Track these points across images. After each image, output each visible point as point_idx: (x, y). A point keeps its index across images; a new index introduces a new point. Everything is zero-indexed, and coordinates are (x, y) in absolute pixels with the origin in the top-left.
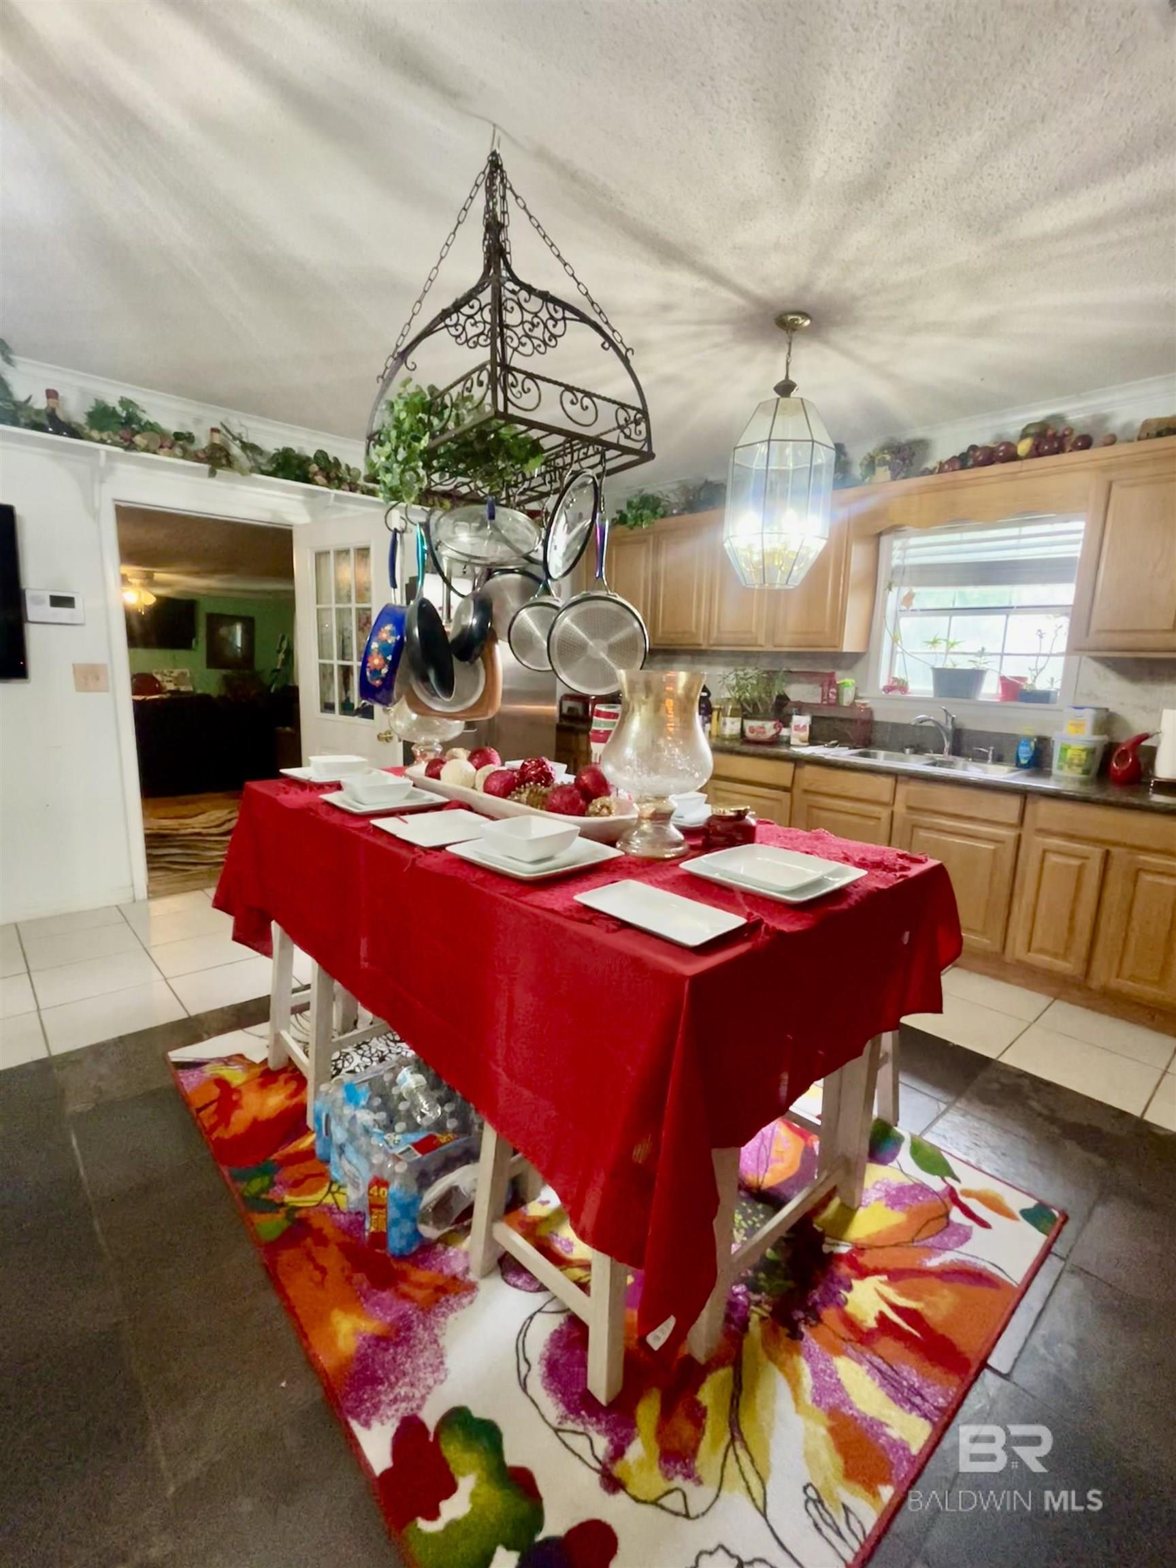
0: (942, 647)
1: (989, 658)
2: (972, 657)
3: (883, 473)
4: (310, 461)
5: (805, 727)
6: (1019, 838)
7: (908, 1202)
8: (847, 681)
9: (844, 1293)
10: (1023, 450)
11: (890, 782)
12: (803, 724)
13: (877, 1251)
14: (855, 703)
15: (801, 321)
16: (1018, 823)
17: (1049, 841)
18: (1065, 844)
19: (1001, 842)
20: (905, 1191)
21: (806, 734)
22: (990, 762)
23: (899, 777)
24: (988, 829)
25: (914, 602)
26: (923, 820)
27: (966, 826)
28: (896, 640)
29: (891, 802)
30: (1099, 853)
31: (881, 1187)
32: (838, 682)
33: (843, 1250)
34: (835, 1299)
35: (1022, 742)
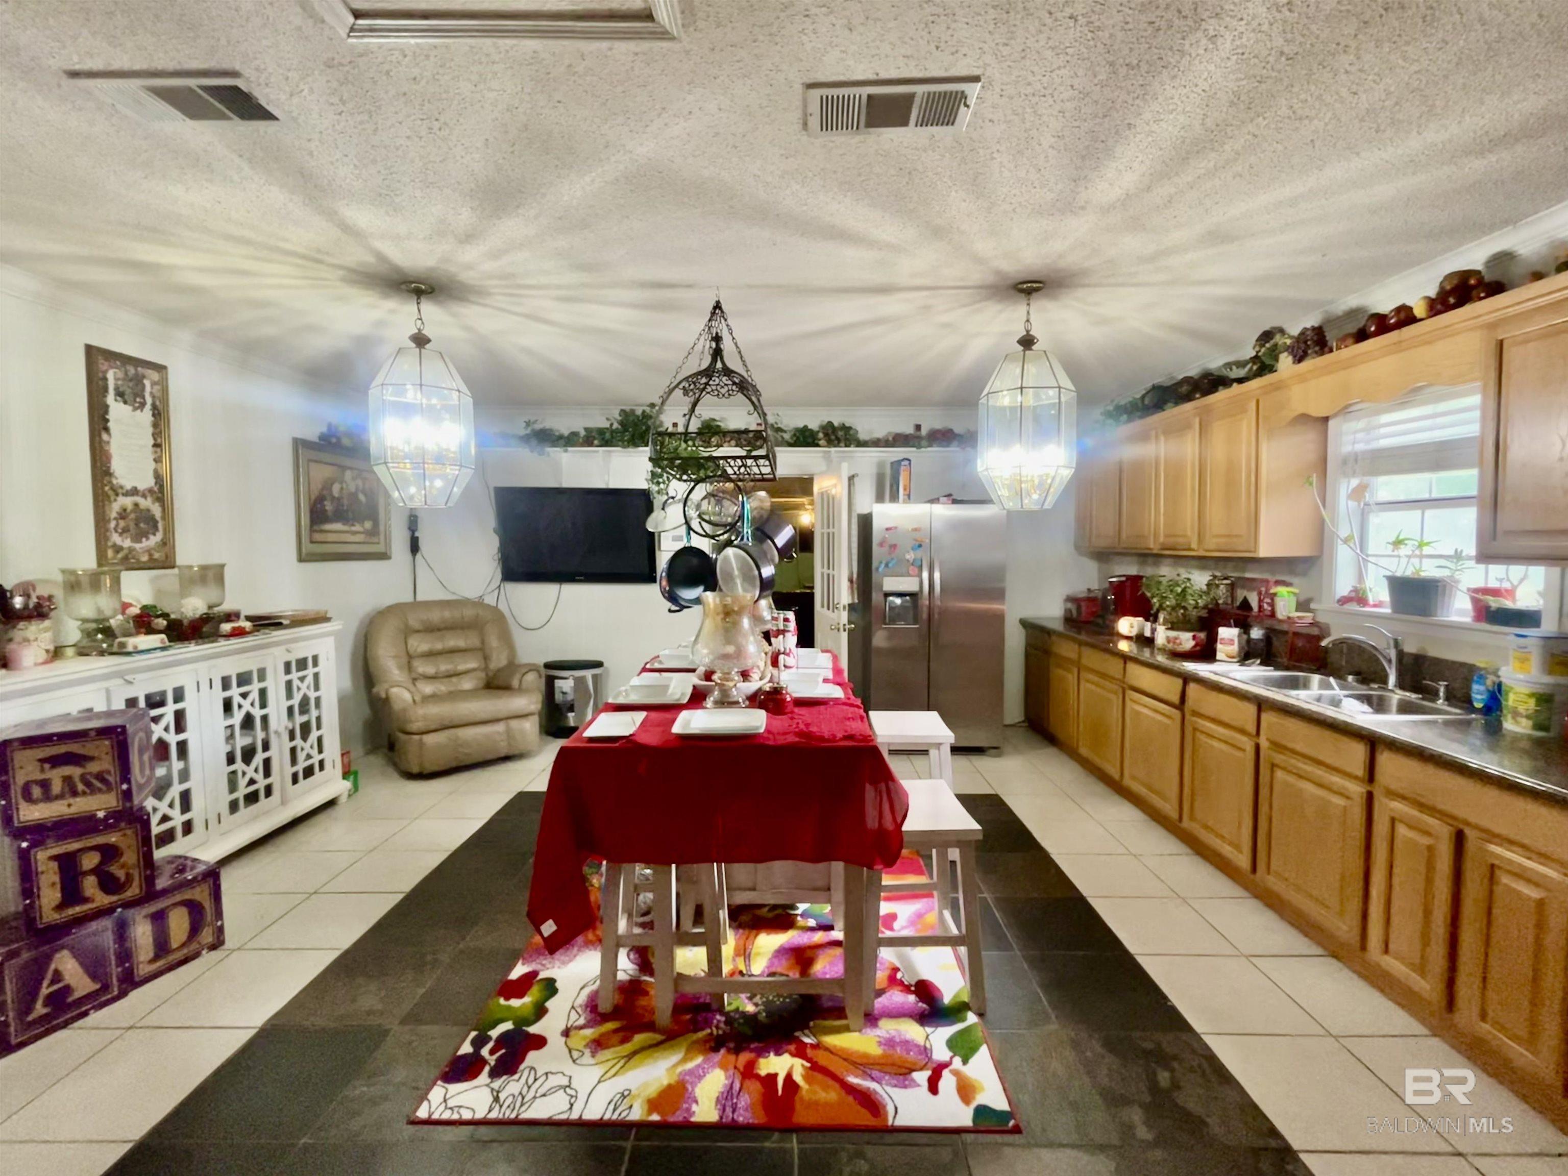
3: (1285, 361)
4: (818, 432)
5: (1232, 640)
6: (1370, 797)
7: (898, 1049)
8: (1282, 590)
9: (772, 1054)
10: (1419, 311)
11: (1252, 709)
12: (1230, 637)
13: (827, 1054)
14: (1291, 615)
15: (1035, 285)
16: (1367, 778)
17: (1398, 807)
18: (1415, 813)
19: (1348, 798)
20: (907, 1044)
21: (1234, 649)
22: (1441, 701)
23: (1262, 704)
24: (1336, 780)
25: (1367, 495)
26: (1279, 758)
27: (1319, 772)
28: (1346, 541)
29: (1254, 732)
30: (1444, 832)
31: (893, 1033)
32: (1272, 591)
33: (807, 1040)
34: (762, 1052)
35: (1475, 678)
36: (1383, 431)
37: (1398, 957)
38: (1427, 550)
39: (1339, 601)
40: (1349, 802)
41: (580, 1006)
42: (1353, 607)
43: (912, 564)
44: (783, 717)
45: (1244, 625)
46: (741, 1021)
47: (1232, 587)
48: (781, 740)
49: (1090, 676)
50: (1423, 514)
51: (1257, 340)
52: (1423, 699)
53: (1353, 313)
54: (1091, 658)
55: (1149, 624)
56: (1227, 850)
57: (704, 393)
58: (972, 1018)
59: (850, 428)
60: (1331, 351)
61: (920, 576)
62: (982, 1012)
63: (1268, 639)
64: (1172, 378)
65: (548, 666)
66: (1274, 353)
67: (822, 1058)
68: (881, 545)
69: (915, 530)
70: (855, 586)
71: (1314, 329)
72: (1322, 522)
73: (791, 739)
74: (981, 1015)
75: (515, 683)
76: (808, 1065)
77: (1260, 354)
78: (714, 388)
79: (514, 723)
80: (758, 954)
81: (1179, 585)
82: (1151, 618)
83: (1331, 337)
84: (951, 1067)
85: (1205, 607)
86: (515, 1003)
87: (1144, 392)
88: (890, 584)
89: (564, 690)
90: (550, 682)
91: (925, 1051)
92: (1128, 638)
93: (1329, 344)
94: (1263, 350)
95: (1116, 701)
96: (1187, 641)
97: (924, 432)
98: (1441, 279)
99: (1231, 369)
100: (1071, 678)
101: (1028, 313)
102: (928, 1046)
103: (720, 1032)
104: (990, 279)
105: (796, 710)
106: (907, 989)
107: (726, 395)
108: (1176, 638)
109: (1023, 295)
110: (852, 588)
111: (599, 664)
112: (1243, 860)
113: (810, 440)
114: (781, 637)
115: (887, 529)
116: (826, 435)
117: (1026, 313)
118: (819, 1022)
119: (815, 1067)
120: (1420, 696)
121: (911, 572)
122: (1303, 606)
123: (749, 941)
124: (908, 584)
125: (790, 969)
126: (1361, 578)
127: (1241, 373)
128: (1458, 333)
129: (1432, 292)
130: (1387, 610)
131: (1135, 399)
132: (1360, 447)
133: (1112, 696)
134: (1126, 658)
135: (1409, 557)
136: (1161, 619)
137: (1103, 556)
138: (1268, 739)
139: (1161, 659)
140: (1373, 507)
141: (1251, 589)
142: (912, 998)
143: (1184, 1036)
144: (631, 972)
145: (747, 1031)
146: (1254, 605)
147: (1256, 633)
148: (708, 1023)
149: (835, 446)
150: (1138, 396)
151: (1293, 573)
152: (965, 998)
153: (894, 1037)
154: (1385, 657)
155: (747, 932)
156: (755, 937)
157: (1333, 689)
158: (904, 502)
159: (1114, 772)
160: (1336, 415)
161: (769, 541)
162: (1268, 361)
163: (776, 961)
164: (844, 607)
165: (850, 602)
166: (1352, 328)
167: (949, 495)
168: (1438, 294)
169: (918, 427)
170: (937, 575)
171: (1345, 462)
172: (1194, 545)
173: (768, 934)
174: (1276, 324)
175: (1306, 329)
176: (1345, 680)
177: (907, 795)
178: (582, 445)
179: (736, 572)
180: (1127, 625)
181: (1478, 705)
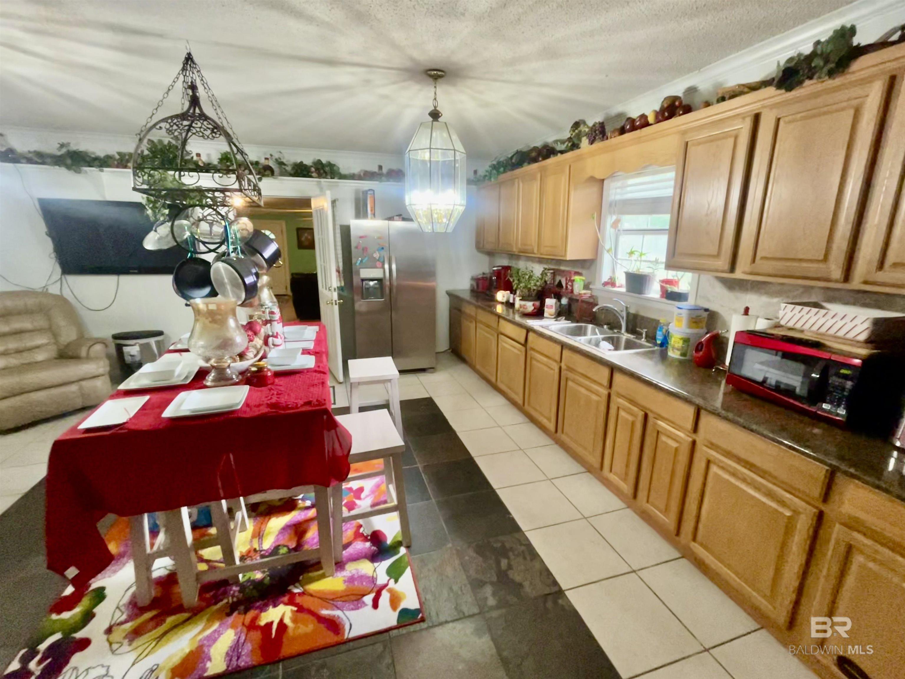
3: (585, 141)
4: (312, 166)
5: (552, 306)
6: (609, 396)
7: (356, 583)
8: (577, 278)
9: (271, 607)
10: (651, 119)
11: (559, 348)
12: (551, 304)
13: (310, 598)
14: (581, 292)
15: (439, 73)
16: (608, 386)
17: (621, 401)
18: (627, 404)
19: (600, 397)
20: (362, 578)
21: (553, 311)
22: (643, 339)
23: (563, 346)
24: (595, 387)
25: (619, 225)
26: (570, 375)
27: (587, 383)
28: (608, 251)
29: (559, 360)
30: (641, 414)
31: (354, 572)
32: (572, 279)
33: (296, 591)
34: (263, 608)
35: (659, 328)
36: (629, 189)
37: (615, 474)
38: (643, 258)
39: (603, 284)
41: (124, 605)
42: (609, 288)
43: (378, 260)
44: (263, 388)
45: (558, 297)
46: (251, 587)
47: (554, 274)
48: (256, 412)
49: (481, 326)
50: (643, 237)
51: (572, 127)
52: (636, 338)
53: (620, 115)
54: (483, 316)
55: (512, 295)
56: (545, 421)
57: (190, 134)
58: (403, 550)
59: (334, 165)
60: (607, 139)
61: (383, 267)
62: (409, 545)
63: (569, 305)
64: (529, 146)
65: (116, 337)
66: (579, 137)
67: (306, 602)
68: (357, 247)
69: (379, 238)
70: (342, 275)
71: (600, 123)
72: (598, 240)
73: (264, 410)
74: (408, 547)
75: (83, 353)
76: (295, 609)
77: (572, 136)
78: (198, 130)
79: (84, 383)
80: (270, 533)
81: (527, 275)
82: (514, 292)
83: (608, 129)
84: (387, 588)
85: (540, 286)
86: (66, 615)
87: (513, 154)
88: (365, 273)
89: (132, 354)
90: (119, 348)
91: (373, 580)
92: (502, 303)
93: (607, 134)
94: (574, 134)
95: (494, 339)
96: (530, 306)
97: (385, 170)
98: (662, 100)
99: (557, 144)
100: (473, 325)
101: (435, 93)
102: (375, 576)
103: (235, 599)
104: (408, 64)
105: (277, 380)
106: (365, 539)
107: (210, 136)
108: (524, 305)
109: (431, 79)
110: (339, 276)
111: (160, 333)
112: (551, 426)
113: (305, 173)
114: (269, 325)
115: (361, 237)
116: (317, 170)
117: (433, 93)
118: (305, 575)
119: (301, 609)
120: (635, 337)
121: (378, 266)
122: (586, 287)
123: (263, 527)
124: (377, 273)
125: (290, 540)
126: (613, 271)
127: (563, 147)
128: (668, 135)
129: (657, 108)
130: (623, 290)
131: (508, 157)
132: (618, 197)
133: (491, 337)
134: (499, 316)
135: (636, 261)
136: (518, 292)
137: (491, 254)
138: (566, 365)
139: (517, 318)
140: (621, 232)
141: (563, 277)
142: (368, 544)
143: (517, 535)
144: (170, 568)
145: (255, 593)
146: (564, 285)
147: (564, 301)
148: (225, 594)
149: (324, 178)
150: (510, 156)
151: (583, 267)
152: (400, 539)
153: (354, 575)
154: (621, 316)
155: (262, 518)
156: (268, 521)
157: (596, 334)
158: (371, 218)
159: (493, 380)
160: (608, 178)
161: (259, 255)
162: (576, 142)
163: (281, 537)
164: (335, 289)
165: (339, 285)
166: (619, 125)
167: (401, 215)
168: (661, 109)
169: (380, 167)
170: (394, 267)
171: (610, 205)
172: (536, 251)
173: (277, 517)
174: (581, 118)
175: (596, 123)
176: (603, 327)
177: (350, 436)
178: (117, 167)
179: (226, 280)
180: (501, 296)
181: (659, 342)
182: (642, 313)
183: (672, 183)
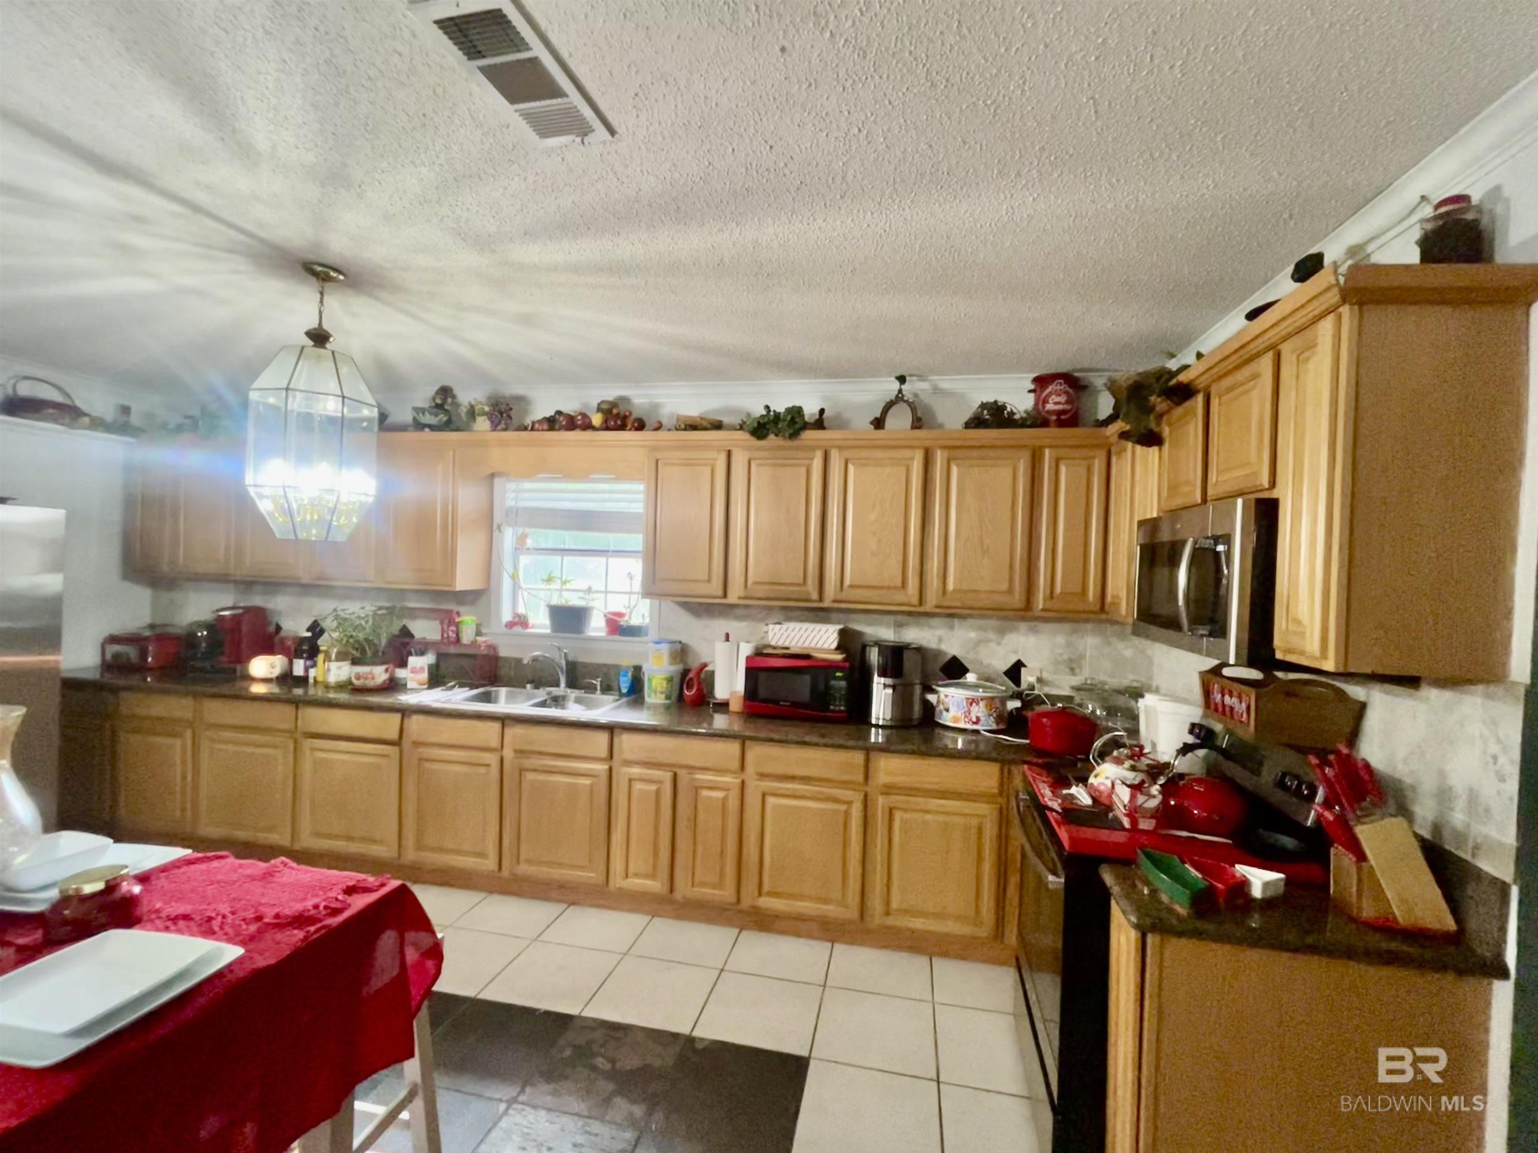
0: (556, 585)
1: (595, 596)
2: (582, 594)
3: (481, 424)
5: (420, 668)
6: (611, 770)
8: (465, 619)
10: (596, 422)
11: (496, 727)
14: (472, 640)
16: (607, 756)
18: (646, 771)
19: (593, 776)
21: (426, 676)
22: (599, 693)
23: (506, 721)
24: (584, 766)
25: (527, 542)
26: (528, 763)
27: (566, 764)
28: (513, 577)
29: (499, 747)
30: (667, 776)
32: (458, 620)
35: (622, 673)
36: (526, 495)
38: (568, 586)
39: (506, 626)
40: (595, 780)
42: (518, 629)
49: (225, 735)
50: (561, 559)
52: (589, 693)
55: (298, 661)
92: (269, 680)
95: (282, 756)
96: (376, 675)
100: (184, 740)
108: (364, 673)
112: (488, 864)
120: (585, 691)
122: (480, 631)
127: (433, 420)
130: (548, 631)
132: (520, 504)
133: (274, 752)
135: (559, 591)
138: (515, 750)
147: (430, 659)
154: (556, 665)
160: (504, 474)
180: (263, 666)
181: (624, 691)
182: (582, 659)
183: (641, 497)
